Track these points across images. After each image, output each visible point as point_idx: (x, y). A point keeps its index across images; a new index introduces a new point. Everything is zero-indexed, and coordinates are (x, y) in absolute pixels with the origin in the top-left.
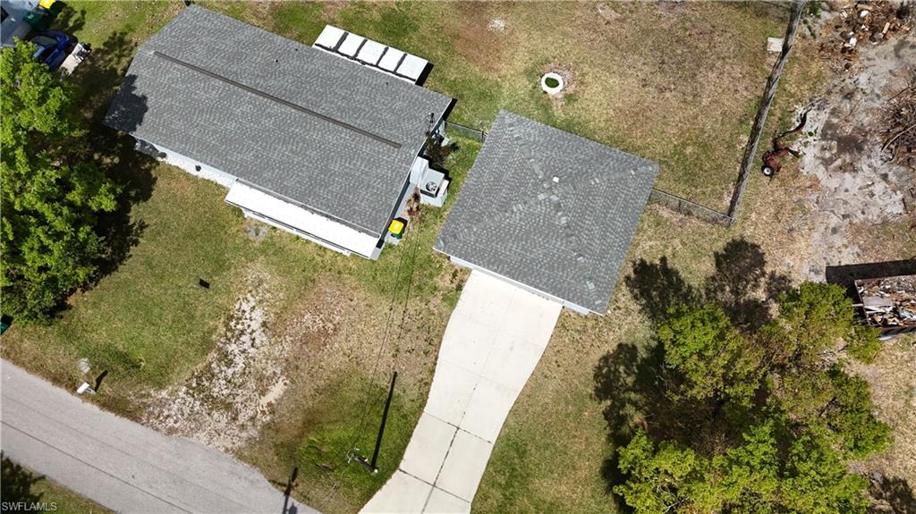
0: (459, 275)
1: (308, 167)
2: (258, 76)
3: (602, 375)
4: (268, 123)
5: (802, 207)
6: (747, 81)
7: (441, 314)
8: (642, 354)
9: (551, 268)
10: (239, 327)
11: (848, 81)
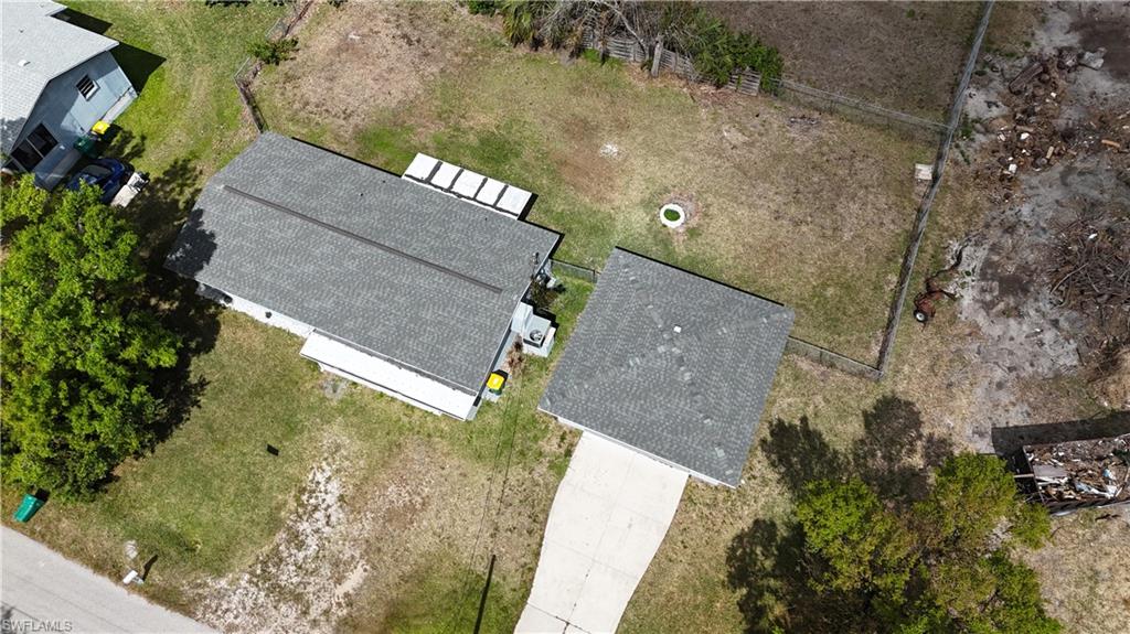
0: (568, 437)
1: (396, 315)
2: (340, 212)
3: (736, 557)
4: (352, 266)
5: (961, 358)
6: (893, 213)
7: (547, 485)
8: (782, 532)
9: (674, 432)
10: (312, 501)
11: (1008, 213)
